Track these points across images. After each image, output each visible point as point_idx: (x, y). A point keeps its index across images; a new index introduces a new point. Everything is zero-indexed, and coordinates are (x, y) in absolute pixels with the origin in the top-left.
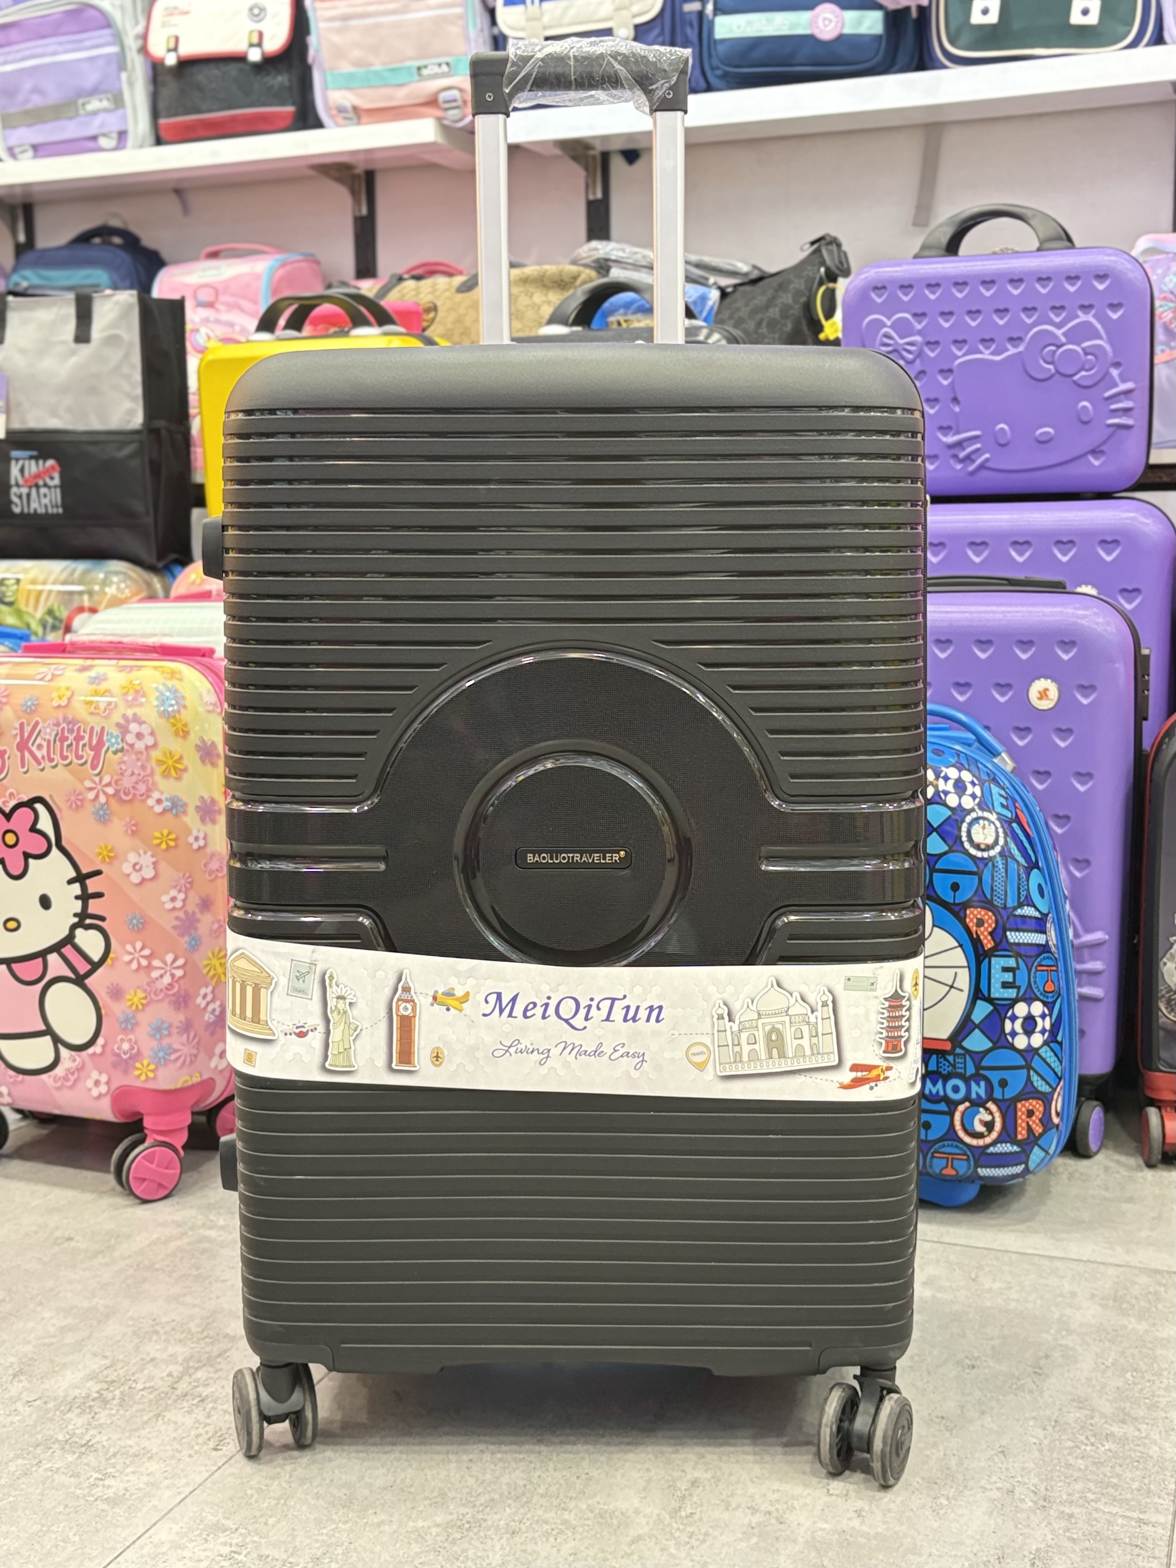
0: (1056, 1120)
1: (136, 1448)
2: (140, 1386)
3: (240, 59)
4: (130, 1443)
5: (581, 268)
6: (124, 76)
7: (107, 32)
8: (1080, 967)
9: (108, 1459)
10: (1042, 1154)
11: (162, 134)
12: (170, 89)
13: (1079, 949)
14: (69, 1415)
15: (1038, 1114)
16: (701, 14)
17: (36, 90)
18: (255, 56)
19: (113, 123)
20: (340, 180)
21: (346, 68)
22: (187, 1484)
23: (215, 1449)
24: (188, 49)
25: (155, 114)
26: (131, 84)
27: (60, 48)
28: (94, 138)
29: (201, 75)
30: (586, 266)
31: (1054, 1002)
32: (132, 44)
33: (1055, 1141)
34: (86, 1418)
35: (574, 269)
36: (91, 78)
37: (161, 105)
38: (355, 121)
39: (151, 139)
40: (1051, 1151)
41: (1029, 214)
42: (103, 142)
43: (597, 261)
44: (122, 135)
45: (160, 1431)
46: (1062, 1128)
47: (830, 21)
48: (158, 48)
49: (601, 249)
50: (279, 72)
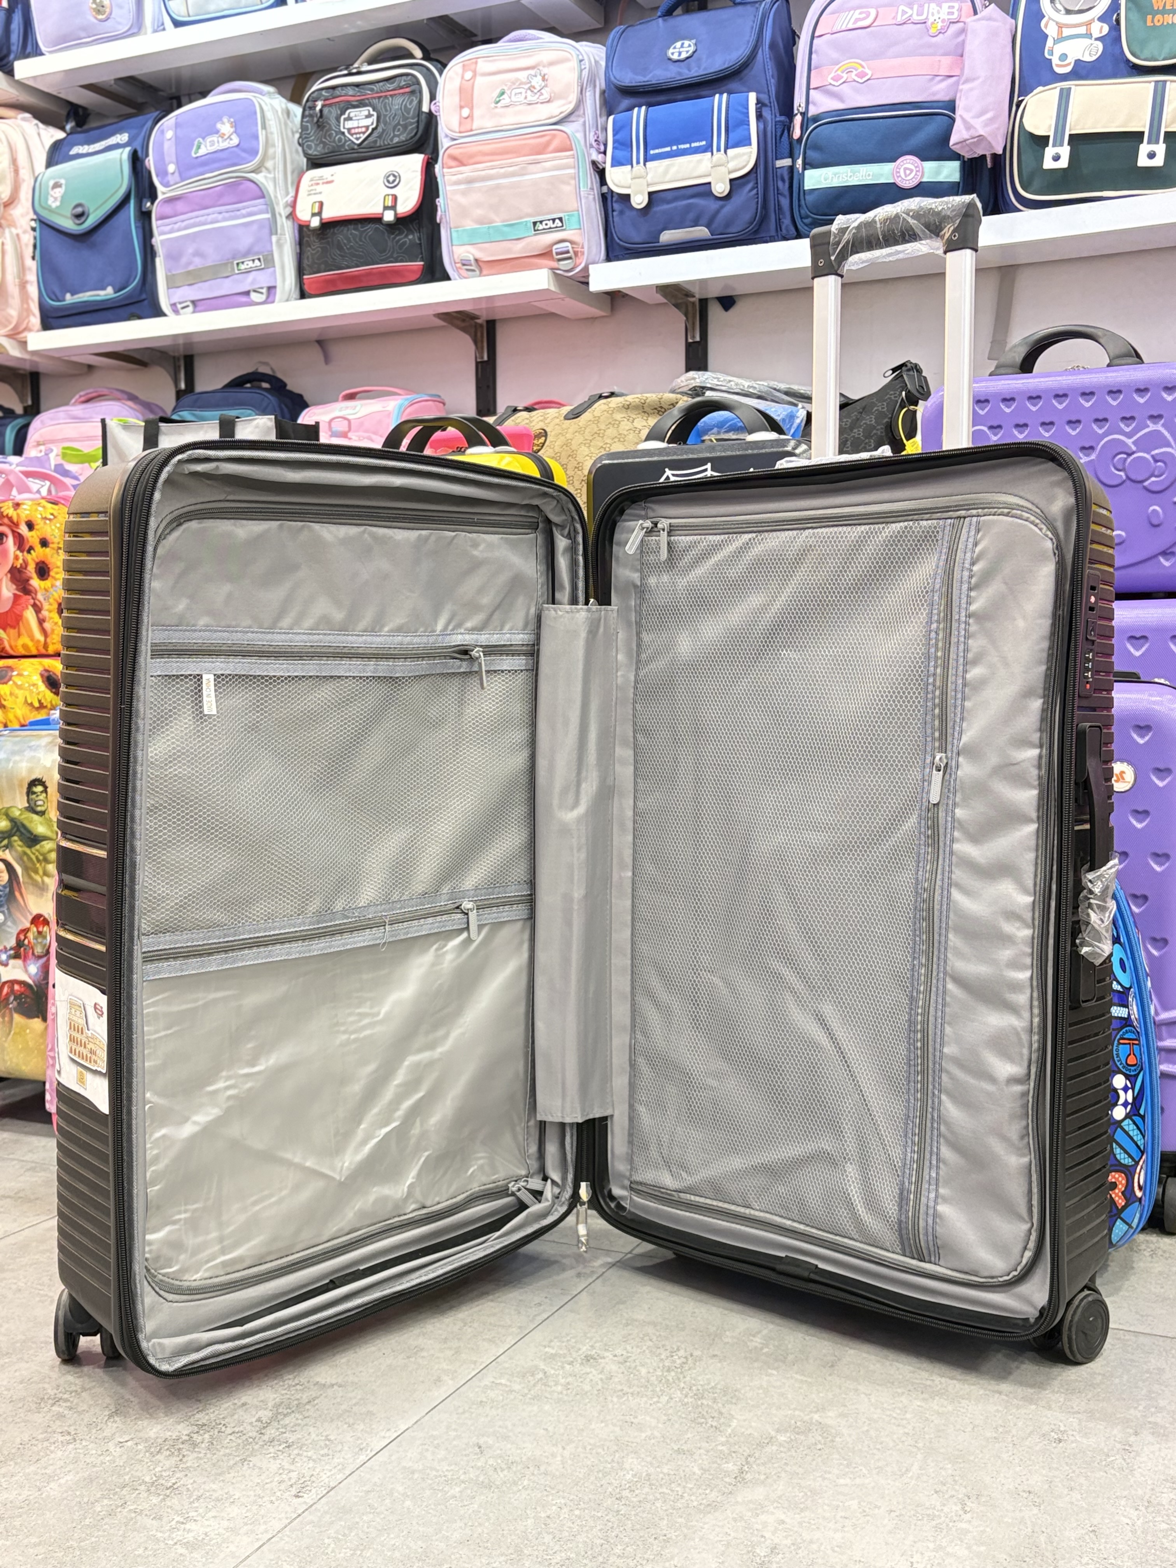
0: (1139, 1194)
1: (220, 1492)
2: (229, 1431)
3: (377, 220)
4: (214, 1486)
5: (679, 396)
6: (274, 238)
7: (261, 201)
8: (1161, 1044)
9: (190, 1503)
10: (1125, 1227)
11: (306, 287)
12: (315, 248)
13: (1159, 1025)
14: (158, 1457)
15: (1121, 1187)
16: (791, 169)
17: (198, 254)
18: (389, 217)
19: (262, 279)
20: (464, 330)
21: (470, 225)
22: (266, 1531)
23: (297, 1496)
24: (329, 214)
25: (300, 271)
26: (280, 246)
27: (220, 217)
28: (247, 293)
29: (342, 235)
30: (683, 393)
31: (1136, 1076)
32: (282, 211)
33: (1137, 1216)
34: (174, 1460)
35: (673, 396)
36: (245, 241)
37: (305, 262)
38: (478, 272)
39: (297, 294)
40: (1134, 1225)
41: (1100, 333)
42: (254, 297)
43: (694, 389)
44: (271, 289)
45: (244, 1476)
46: (1146, 1202)
47: (912, 171)
48: (304, 213)
49: (697, 378)
50: (410, 231)
